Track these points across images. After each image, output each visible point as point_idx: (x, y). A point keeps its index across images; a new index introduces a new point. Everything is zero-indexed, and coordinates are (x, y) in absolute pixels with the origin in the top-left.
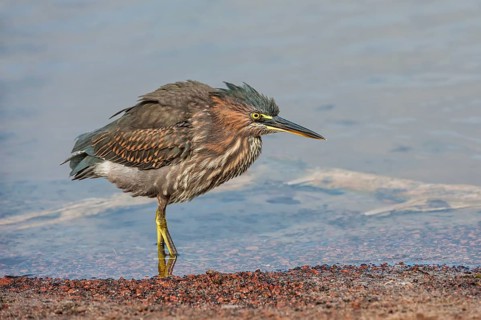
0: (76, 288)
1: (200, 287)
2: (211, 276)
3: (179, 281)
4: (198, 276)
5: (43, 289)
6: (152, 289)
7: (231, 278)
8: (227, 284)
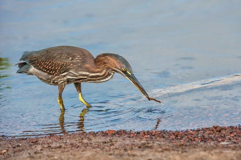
0: (148, 134)
1: (210, 134)
2: (215, 128)
3: (199, 131)
4: (209, 128)
5: (132, 135)
6: (186, 135)
7: (225, 129)
8: (223, 132)
